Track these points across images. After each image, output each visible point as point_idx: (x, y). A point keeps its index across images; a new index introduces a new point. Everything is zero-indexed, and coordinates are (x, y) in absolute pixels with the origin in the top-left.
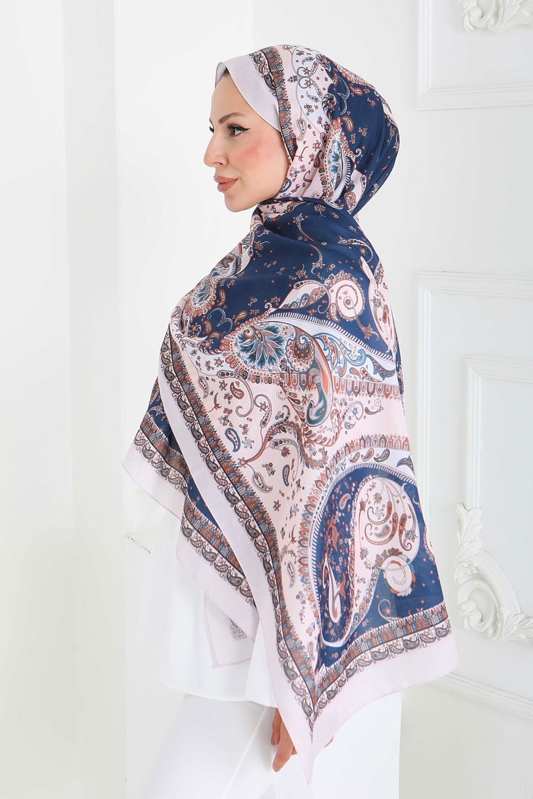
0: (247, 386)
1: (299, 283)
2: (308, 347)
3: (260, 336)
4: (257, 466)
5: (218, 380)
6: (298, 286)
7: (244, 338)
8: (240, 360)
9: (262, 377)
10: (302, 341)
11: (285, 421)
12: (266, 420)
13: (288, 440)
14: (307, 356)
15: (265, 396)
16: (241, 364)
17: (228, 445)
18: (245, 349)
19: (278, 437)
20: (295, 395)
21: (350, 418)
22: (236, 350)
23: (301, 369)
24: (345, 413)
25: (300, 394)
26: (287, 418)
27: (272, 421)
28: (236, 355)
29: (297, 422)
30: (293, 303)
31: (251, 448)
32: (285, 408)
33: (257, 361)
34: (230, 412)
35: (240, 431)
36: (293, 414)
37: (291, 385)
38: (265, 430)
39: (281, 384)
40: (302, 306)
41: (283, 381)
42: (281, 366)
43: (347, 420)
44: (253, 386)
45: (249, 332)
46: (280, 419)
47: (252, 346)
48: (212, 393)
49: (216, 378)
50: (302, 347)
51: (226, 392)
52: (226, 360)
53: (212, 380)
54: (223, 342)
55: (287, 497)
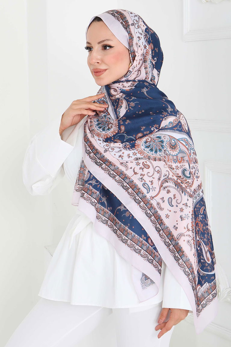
0: (151, 163)
1: (166, 118)
2: (176, 144)
3: (153, 140)
4: (158, 199)
5: (135, 162)
7: (146, 142)
8: (145, 152)
9: (157, 158)
10: (173, 142)
11: (167, 177)
12: (160, 177)
13: (169, 186)
14: (176, 148)
15: (159, 167)
16: (146, 154)
17: (144, 191)
18: (147, 147)
19: (165, 185)
20: (172, 166)
21: (197, 174)
22: (143, 147)
23: (173, 154)
24: (195, 172)
25: (174, 165)
26: (168, 176)
27: (162, 178)
28: (143, 150)
29: (174, 178)
30: (165, 126)
31: (155, 191)
32: (167, 171)
33: (154, 151)
34: (144, 175)
35: (149, 184)
36: (171, 174)
37: (169, 161)
38: (160, 182)
39: (165, 161)
40: (170, 127)
41: (166, 160)
42: (164, 153)
43: (196, 175)
44: (154, 162)
45: (148, 139)
46: (165, 177)
47: (150, 145)
48: (131, 168)
49: (134, 161)
50: (173, 144)
51: (140, 166)
52: (138, 153)
53: (131, 162)
54: (136, 145)
55: (174, 212)
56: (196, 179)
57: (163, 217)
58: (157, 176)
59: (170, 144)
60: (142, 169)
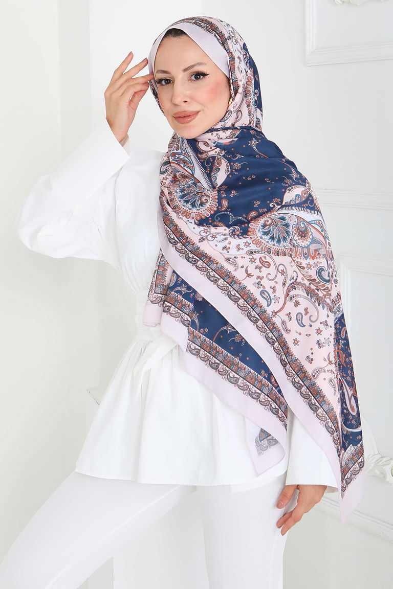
0: (272, 258)
1: (290, 188)
2: (306, 230)
3: (275, 223)
4: (283, 315)
5: (248, 257)
6: (290, 190)
7: (264, 226)
8: (263, 241)
9: (280, 251)
10: (303, 226)
11: (295, 281)
12: (285, 281)
13: (298, 295)
14: (306, 236)
15: (285, 267)
16: (265, 244)
17: (263, 303)
18: (266, 233)
19: (292, 293)
20: (301, 263)
21: (336, 276)
22: (259, 234)
23: (303, 245)
24: (333, 273)
25: (304, 263)
26: (296, 279)
27: (288, 283)
28: (259, 238)
29: (304, 282)
30: (291, 201)
31: (278, 303)
32: (295, 272)
33: (276, 241)
34: (262, 278)
35: (270, 291)
36: (300, 276)
37: (298, 256)
38: (285, 289)
39: (291, 256)
40: (297, 202)
41: (292, 254)
42: (290, 243)
43: (334, 278)
44: (276, 258)
45: (268, 221)
46: (292, 281)
47: (270, 231)
48: (242, 267)
49: (246, 256)
50: (303, 230)
51: (256, 264)
52: (253, 242)
53: (242, 257)
54: (250, 229)
55: (307, 335)
56: (334, 285)
57: (290, 344)
58: (280, 279)
59: (299, 229)
60: (260, 268)
